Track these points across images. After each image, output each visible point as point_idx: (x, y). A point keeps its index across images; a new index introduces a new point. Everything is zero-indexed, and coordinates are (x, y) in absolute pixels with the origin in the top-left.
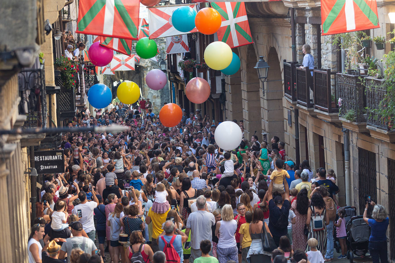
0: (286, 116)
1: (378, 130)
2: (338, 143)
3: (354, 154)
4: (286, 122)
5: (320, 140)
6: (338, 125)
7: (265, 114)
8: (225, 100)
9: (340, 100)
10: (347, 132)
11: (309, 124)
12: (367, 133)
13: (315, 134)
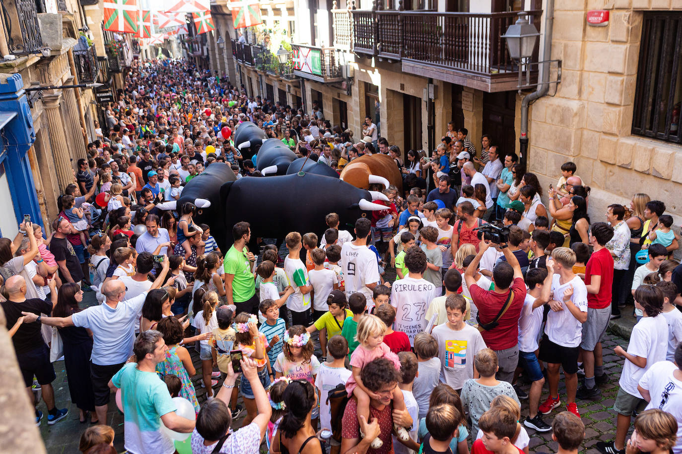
0: (236, 67)
1: (271, 74)
2: (257, 81)
3: (264, 86)
4: (236, 70)
5: (250, 79)
6: (256, 71)
7: (227, 66)
8: (209, 59)
9: (255, 59)
10: (261, 75)
11: (245, 71)
12: (268, 76)
13: (248, 77)
